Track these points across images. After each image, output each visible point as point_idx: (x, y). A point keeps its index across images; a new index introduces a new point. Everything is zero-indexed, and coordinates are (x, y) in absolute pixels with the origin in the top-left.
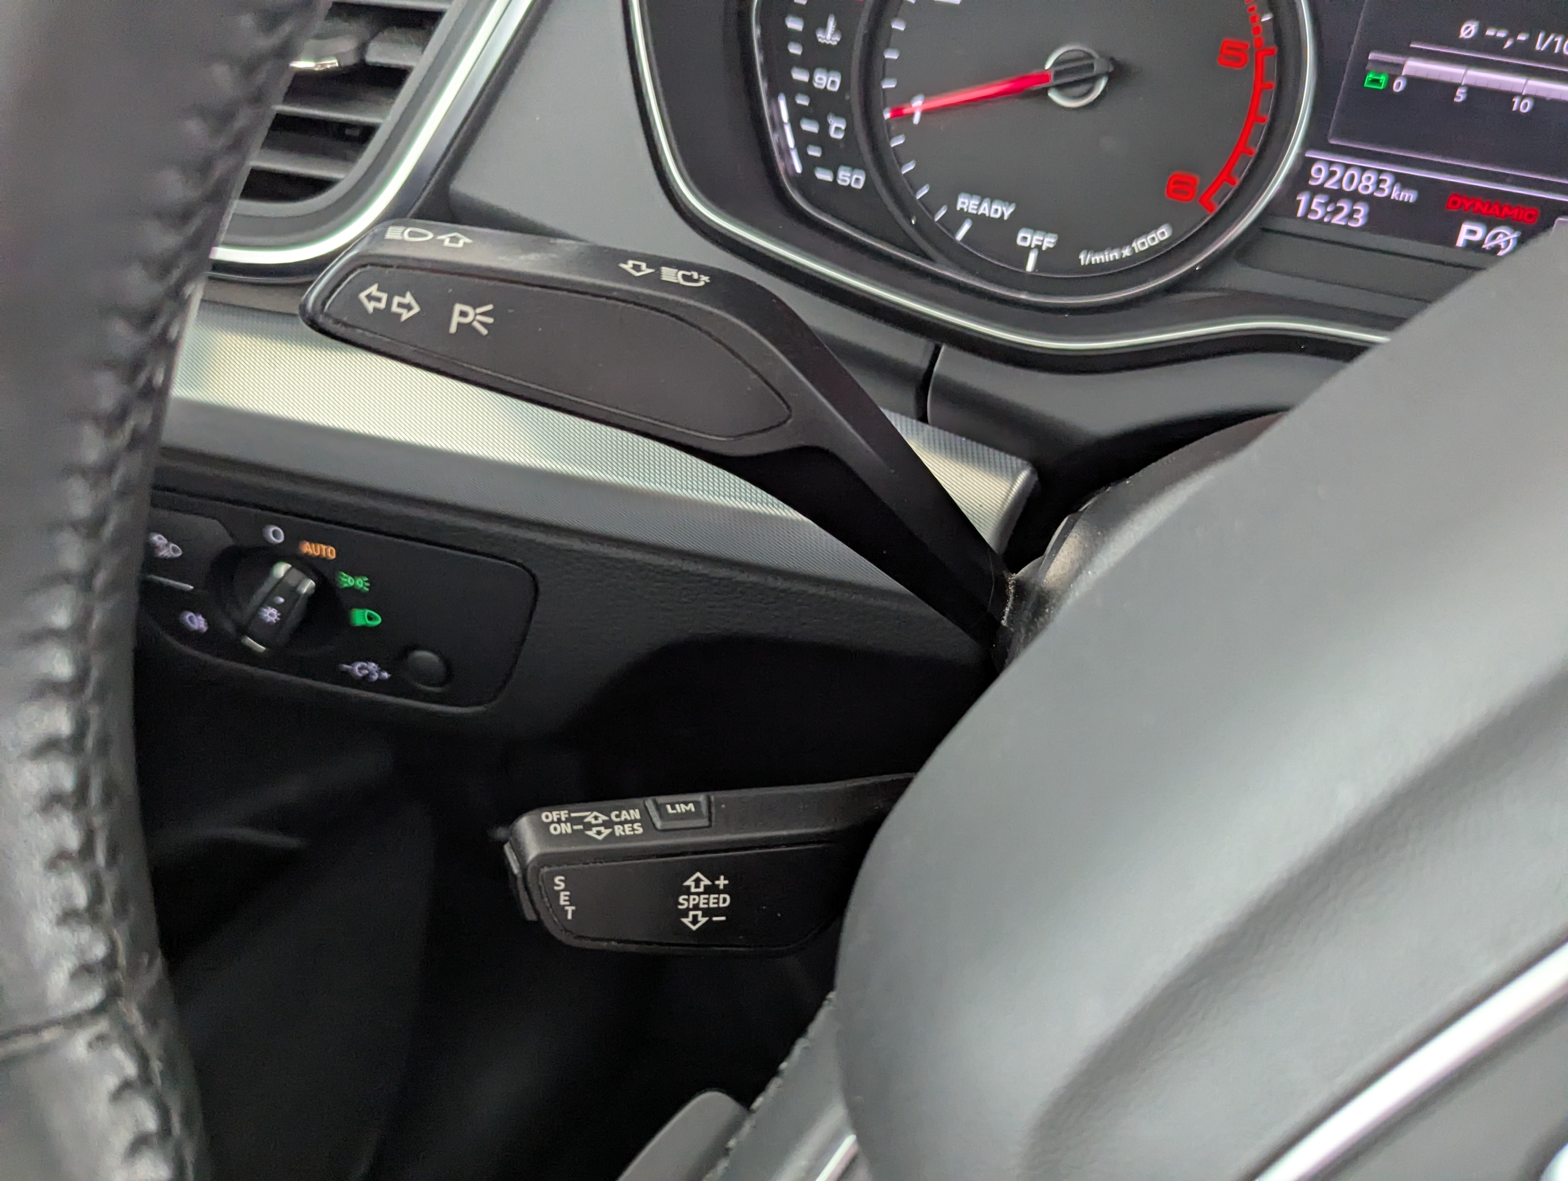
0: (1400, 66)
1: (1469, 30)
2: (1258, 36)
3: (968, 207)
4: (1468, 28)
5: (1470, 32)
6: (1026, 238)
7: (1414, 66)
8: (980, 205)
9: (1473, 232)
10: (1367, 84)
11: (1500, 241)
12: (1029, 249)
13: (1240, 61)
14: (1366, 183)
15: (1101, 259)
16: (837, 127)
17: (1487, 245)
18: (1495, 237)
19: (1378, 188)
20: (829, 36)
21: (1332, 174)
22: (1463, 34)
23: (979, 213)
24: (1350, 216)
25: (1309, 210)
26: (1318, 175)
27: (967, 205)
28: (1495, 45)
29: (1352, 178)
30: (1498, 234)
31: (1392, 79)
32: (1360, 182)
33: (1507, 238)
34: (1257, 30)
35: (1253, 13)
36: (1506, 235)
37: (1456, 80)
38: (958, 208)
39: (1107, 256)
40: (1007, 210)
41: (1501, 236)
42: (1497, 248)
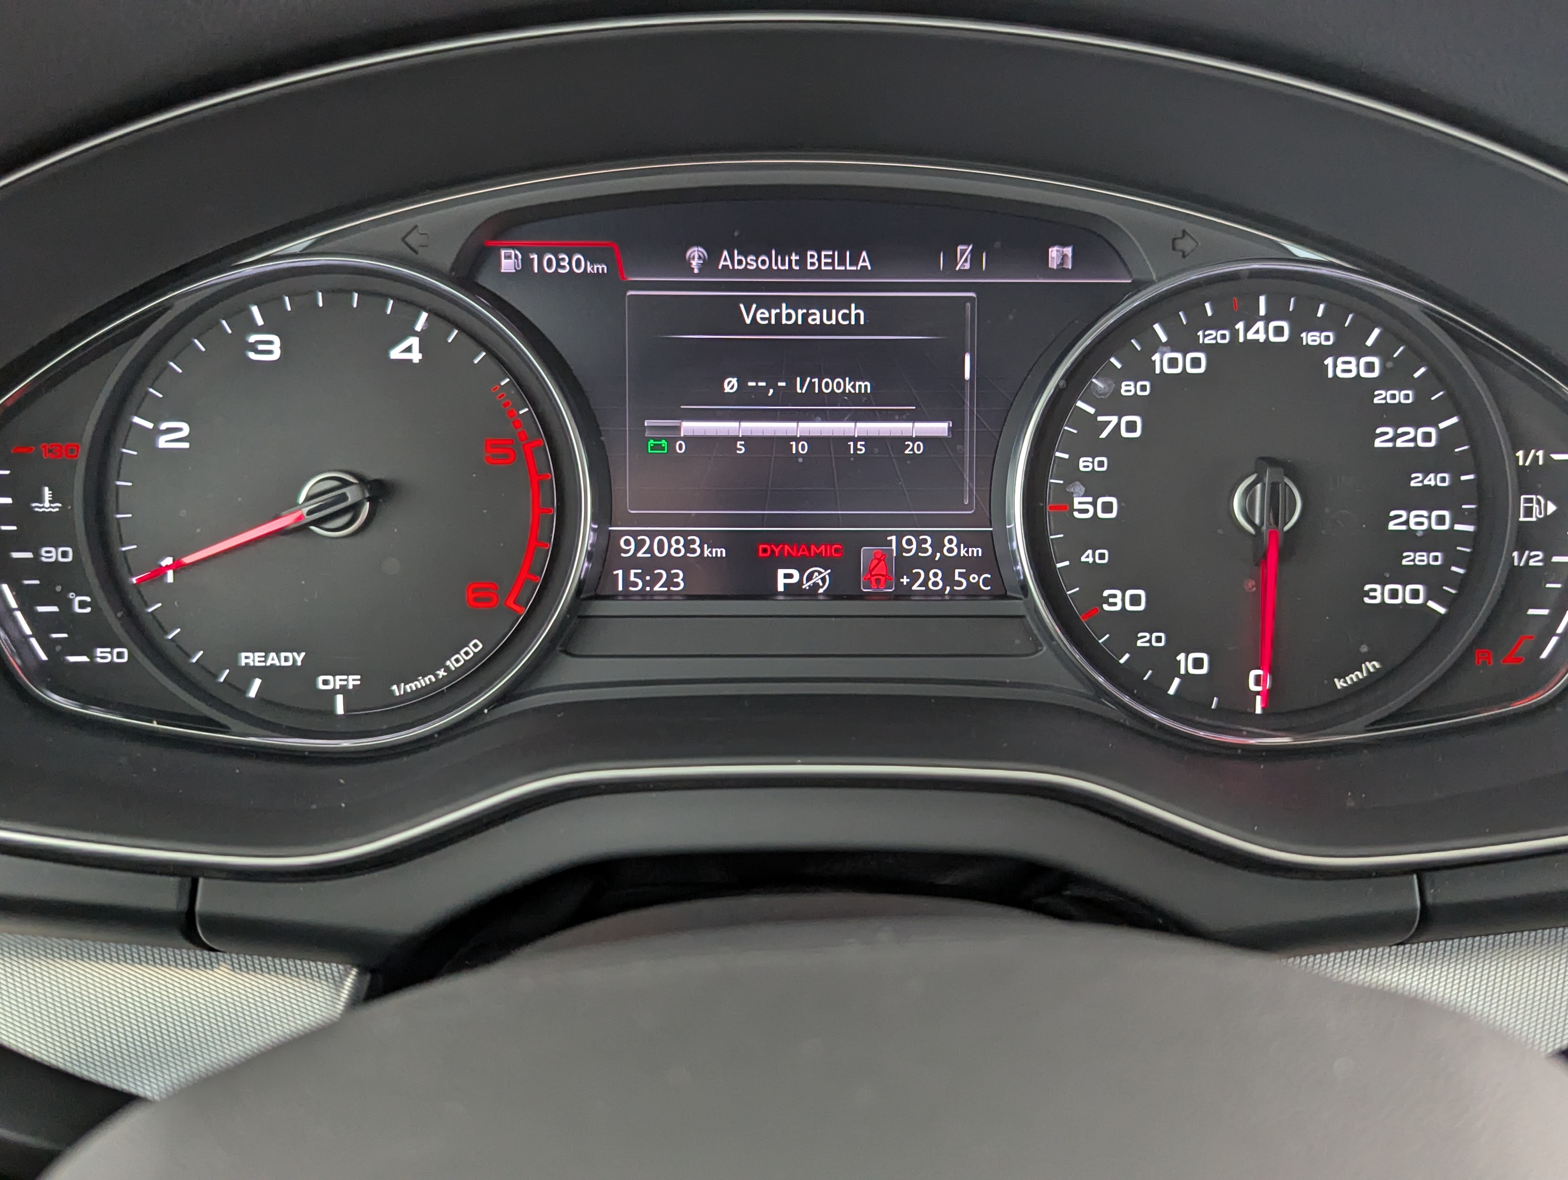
0: (678, 428)
1: (731, 385)
2: (520, 430)
3: (254, 661)
4: (730, 382)
5: (733, 386)
6: (328, 682)
7: (689, 427)
8: (266, 657)
9: (789, 576)
10: (651, 450)
11: (817, 579)
12: (334, 692)
13: (511, 457)
14: (675, 547)
15: (416, 685)
16: (79, 604)
17: (806, 586)
18: (810, 578)
19: (688, 550)
20: (47, 504)
21: (639, 545)
22: (727, 389)
23: (268, 664)
24: (669, 583)
25: (627, 583)
26: (628, 547)
27: (252, 658)
28: (759, 396)
29: (661, 544)
30: (812, 573)
31: (672, 442)
32: (670, 546)
33: (822, 576)
34: (517, 424)
35: (508, 408)
36: (820, 573)
37: (733, 434)
38: (243, 664)
39: (422, 681)
40: (299, 654)
41: (816, 574)
42: (816, 586)
